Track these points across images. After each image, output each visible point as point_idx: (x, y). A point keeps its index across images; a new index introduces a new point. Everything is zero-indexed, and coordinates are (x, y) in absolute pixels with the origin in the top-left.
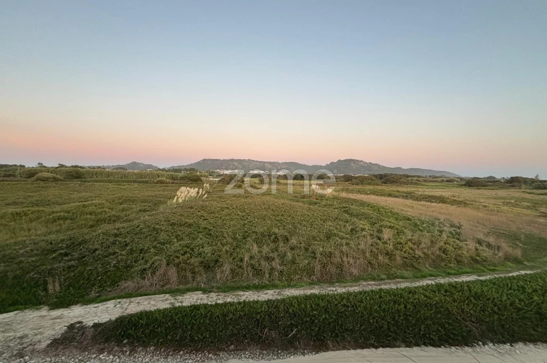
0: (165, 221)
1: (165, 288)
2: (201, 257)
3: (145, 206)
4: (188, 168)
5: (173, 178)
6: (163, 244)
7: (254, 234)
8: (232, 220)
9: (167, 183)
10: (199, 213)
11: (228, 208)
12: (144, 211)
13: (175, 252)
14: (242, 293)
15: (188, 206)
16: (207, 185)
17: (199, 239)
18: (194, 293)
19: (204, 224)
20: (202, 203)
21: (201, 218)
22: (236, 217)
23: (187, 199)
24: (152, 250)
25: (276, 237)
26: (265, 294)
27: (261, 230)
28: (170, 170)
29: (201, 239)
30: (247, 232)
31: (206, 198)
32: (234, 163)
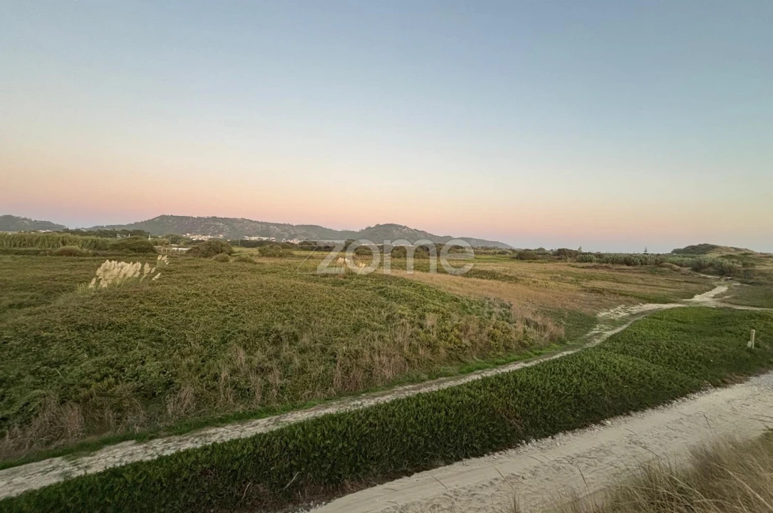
0: (64, 323)
1: (53, 447)
2: (137, 380)
3: (23, 297)
4: (131, 229)
5: (96, 246)
6: (57, 365)
7: (241, 335)
8: (204, 314)
9: (82, 255)
10: (141, 306)
11: (198, 295)
12: (20, 306)
13: (83, 377)
14: (213, 431)
15: (121, 294)
16: (163, 259)
17: (136, 350)
18: (119, 445)
19: (146, 323)
20: (149, 288)
21: (143, 314)
22: (211, 309)
23: (117, 282)
24: (28, 379)
25: (278, 337)
26: (253, 426)
27: (255, 327)
28: (89, 232)
29: (140, 349)
30: (228, 332)
31: (159, 279)
32: (218, 224)
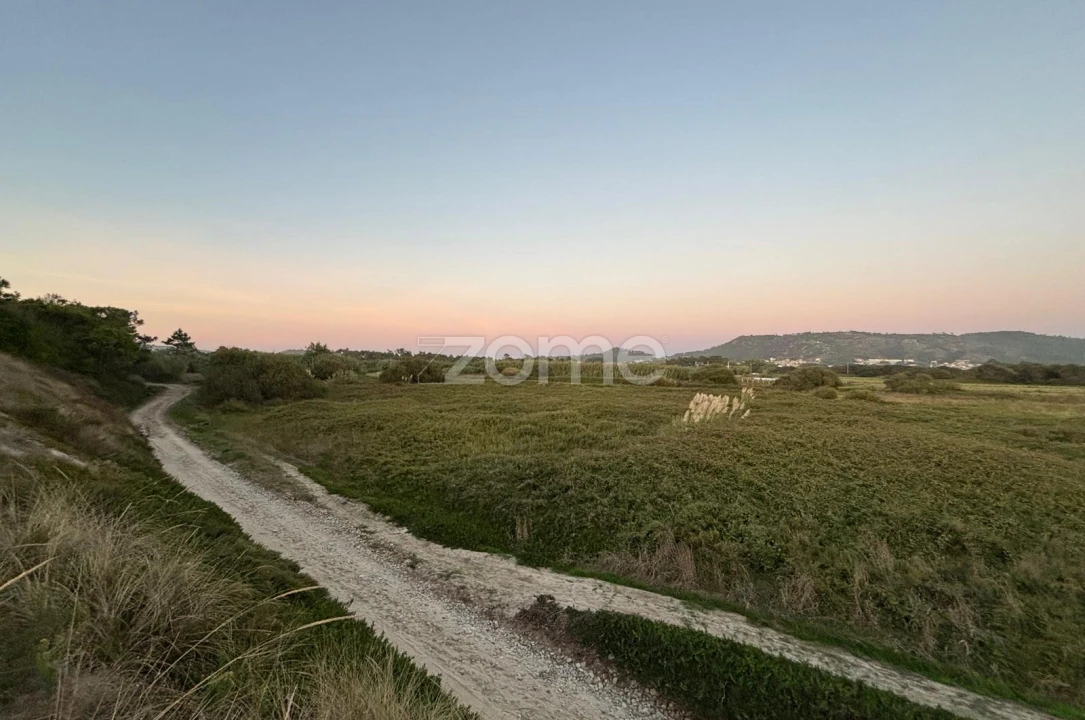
0: (670, 456)
1: (672, 586)
2: (742, 542)
3: (634, 425)
4: (707, 356)
5: (680, 376)
6: (668, 499)
7: (880, 519)
8: (813, 473)
9: (669, 385)
10: (736, 450)
11: (802, 445)
12: (634, 433)
13: (690, 520)
15: (712, 432)
16: (748, 392)
17: (736, 504)
18: (731, 614)
19: (746, 473)
20: (741, 428)
21: (738, 461)
22: (825, 468)
23: (708, 417)
24: (649, 507)
27: (904, 512)
28: (673, 360)
29: (742, 504)
30: (854, 509)
31: (748, 417)
